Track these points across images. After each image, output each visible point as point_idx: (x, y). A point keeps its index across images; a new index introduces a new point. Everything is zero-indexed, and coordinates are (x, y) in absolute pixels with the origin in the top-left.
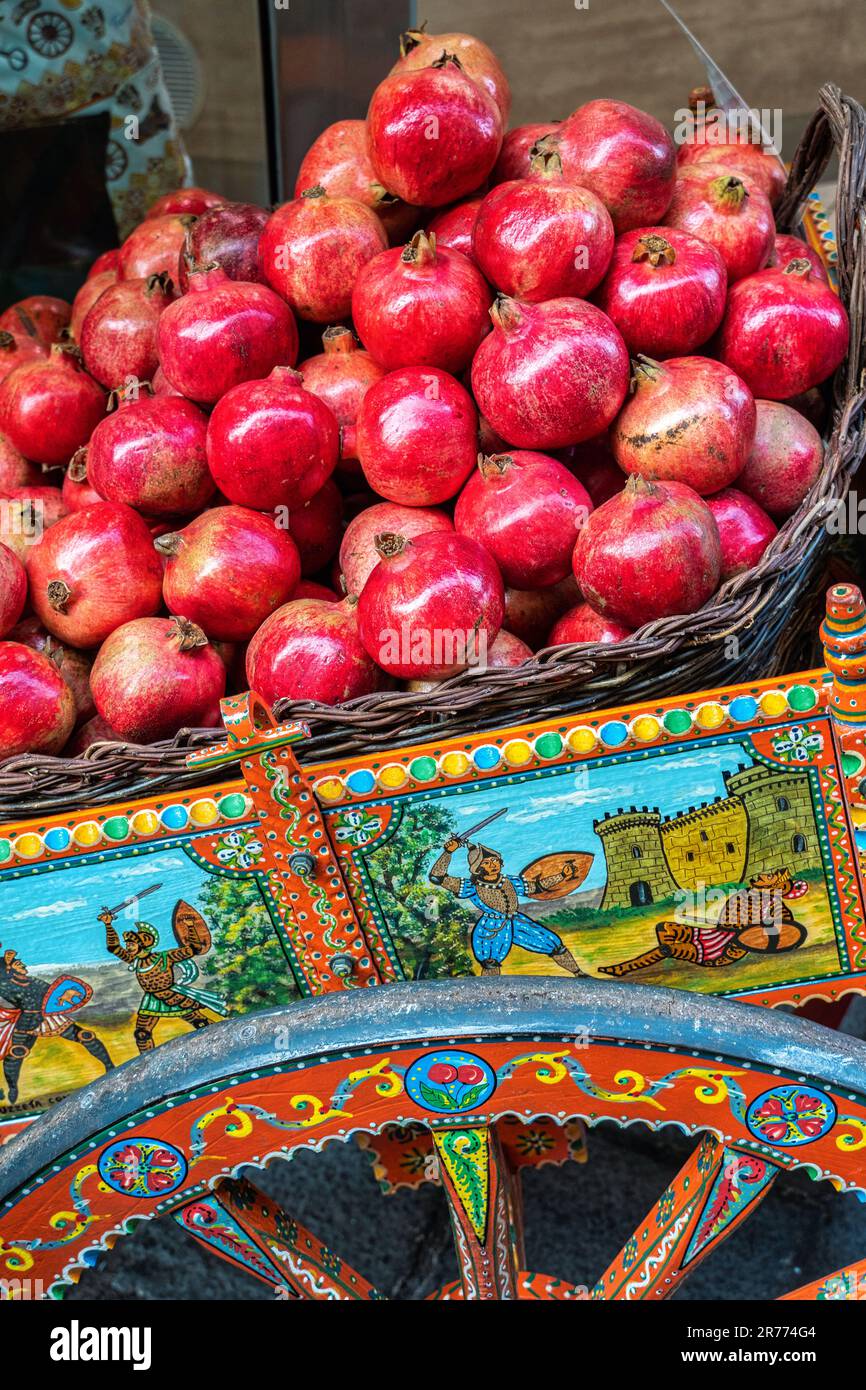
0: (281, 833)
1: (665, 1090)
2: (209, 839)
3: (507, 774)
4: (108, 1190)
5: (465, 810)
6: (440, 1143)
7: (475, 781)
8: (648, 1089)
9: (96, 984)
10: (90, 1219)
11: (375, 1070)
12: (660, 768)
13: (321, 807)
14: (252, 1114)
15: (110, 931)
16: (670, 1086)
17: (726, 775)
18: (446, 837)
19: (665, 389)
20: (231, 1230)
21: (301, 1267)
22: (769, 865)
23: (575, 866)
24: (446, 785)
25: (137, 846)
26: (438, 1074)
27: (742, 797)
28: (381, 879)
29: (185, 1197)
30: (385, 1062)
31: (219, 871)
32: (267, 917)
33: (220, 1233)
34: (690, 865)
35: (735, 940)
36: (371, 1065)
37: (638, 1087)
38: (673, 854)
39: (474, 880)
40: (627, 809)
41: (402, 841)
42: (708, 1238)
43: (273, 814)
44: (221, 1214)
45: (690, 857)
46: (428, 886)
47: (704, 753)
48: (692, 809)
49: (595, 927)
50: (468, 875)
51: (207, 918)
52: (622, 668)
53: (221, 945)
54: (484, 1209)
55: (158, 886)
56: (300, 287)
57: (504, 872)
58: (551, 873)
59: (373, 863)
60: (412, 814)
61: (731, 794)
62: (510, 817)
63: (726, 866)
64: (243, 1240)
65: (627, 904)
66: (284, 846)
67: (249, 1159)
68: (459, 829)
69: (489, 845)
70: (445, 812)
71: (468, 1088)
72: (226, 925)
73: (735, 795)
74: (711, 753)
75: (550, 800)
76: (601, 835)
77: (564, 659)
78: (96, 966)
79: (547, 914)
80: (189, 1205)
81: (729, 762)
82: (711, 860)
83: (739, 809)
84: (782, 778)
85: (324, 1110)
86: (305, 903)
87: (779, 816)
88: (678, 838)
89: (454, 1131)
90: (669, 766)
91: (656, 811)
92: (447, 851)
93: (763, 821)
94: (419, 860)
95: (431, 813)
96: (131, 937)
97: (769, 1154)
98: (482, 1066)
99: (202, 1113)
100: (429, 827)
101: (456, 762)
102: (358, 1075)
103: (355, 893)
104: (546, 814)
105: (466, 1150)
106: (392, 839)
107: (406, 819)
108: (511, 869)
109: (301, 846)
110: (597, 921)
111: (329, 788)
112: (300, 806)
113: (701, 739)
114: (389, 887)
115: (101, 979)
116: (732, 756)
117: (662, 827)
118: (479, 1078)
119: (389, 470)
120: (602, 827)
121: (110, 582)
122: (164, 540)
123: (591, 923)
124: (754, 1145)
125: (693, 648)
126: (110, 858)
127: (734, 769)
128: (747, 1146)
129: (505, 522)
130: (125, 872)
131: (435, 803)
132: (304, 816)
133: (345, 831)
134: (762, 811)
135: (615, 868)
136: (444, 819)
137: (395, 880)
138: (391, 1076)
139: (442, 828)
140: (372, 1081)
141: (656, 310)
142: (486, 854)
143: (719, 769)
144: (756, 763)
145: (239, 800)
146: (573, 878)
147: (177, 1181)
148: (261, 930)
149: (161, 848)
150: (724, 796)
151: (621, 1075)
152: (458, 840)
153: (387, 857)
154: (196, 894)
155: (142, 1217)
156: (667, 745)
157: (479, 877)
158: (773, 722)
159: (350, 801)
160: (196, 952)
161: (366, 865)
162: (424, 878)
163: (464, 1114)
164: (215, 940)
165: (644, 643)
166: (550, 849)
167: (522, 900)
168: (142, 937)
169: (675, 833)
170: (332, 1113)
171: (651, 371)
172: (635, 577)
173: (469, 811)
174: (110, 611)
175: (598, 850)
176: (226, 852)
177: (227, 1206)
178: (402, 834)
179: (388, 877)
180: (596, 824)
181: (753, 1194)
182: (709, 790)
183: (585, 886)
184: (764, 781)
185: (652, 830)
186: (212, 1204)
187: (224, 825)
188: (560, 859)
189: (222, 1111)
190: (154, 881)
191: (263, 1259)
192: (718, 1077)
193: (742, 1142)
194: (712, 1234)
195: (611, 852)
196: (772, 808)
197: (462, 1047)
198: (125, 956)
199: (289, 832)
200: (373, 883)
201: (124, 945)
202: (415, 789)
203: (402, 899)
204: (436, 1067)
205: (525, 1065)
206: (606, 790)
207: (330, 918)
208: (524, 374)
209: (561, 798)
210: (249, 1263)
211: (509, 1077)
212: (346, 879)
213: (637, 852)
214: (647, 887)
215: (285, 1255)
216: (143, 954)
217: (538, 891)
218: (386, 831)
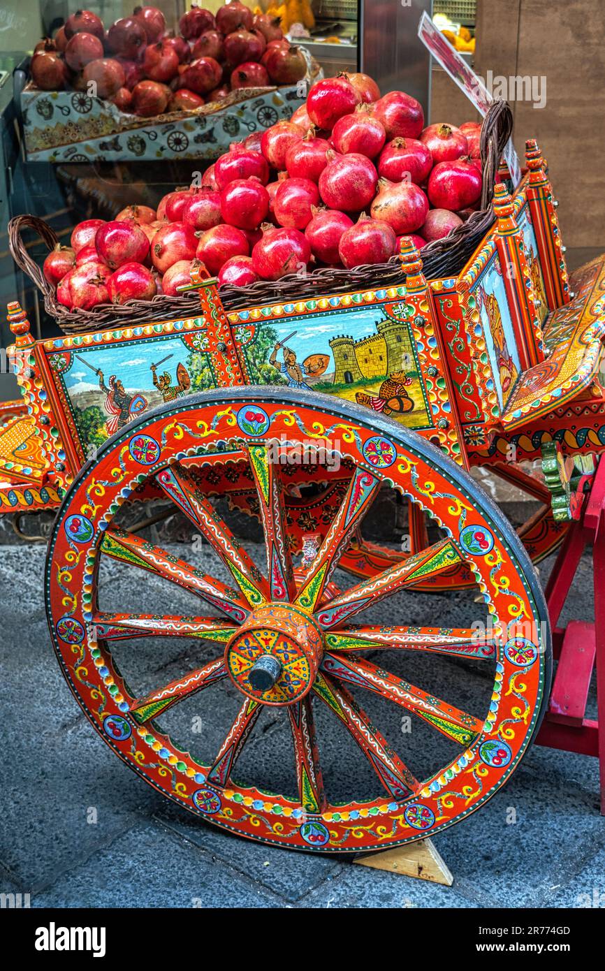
0: (214, 332)
1: (331, 434)
2: (190, 335)
3: (296, 315)
4: (132, 459)
5: (282, 330)
6: (251, 451)
7: (285, 317)
8: (325, 432)
9: (149, 399)
10: (126, 473)
11: (226, 412)
12: (352, 318)
13: (231, 325)
14: (183, 428)
15: (154, 374)
16: (333, 432)
17: (377, 323)
18: (275, 343)
19: (388, 189)
20: (176, 486)
21: (202, 511)
22: (396, 368)
23: (323, 360)
24: (274, 318)
25: (164, 336)
26: (249, 416)
27: (383, 334)
28: (252, 360)
29: (159, 467)
30: (230, 408)
31: (193, 349)
32: (211, 375)
33: (171, 486)
34: (366, 365)
35: (386, 404)
36: (225, 409)
37: (322, 432)
38: (360, 359)
39: (286, 363)
40: (341, 336)
41: (259, 343)
42: (354, 513)
43: (212, 324)
44: (172, 478)
45: (366, 361)
46: (269, 366)
47: (367, 312)
48: (365, 338)
49: (332, 392)
50: (283, 362)
51: (189, 372)
52: (347, 282)
53: (194, 386)
54: (267, 487)
55: (171, 356)
56: (271, 152)
57: (297, 361)
58: (315, 364)
59: (249, 352)
60: (262, 331)
61: (379, 333)
62: (298, 335)
63: (380, 367)
64: (180, 492)
65: (343, 382)
66: (215, 339)
67: (182, 451)
68: (280, 339)
69: (291, 348)
70: (274, 331)
71: (260, 424)
72: (196, 376)
73: (381, 334)
74: (370, 312)
75: (312, 329)
76: (332, 347)
77: (323, 274)
78: (149, 391)
79: (314, 384)
80: (161, 471)
81: (376, 317)
82: (374, 363)
83: (383, 339)
84: (397, 326)
85: (209, 429)
86: (223, 368)
87: (398, 345)
88: (361, 351)
89: (256, 446)
90: (355, 317)
91: (352, 337)
92: (276, 350)
93: (392, 346)
94: (265, 352)
95: (269, 331)
96: (162, 378)
97: (373, 471)
98: (265, 415)
99: (165, 426)
100: (269, 337)
101: (278, 310)
102: (220, 414)
103: (243, 365)
104: (311, 335)
105: (260, 456)
106: (255, 342)
107: (260, 333)
108: (299, 360)
109: (221, 339)
110: (333, 389)
111: (233, 317)
112: (221, 321)
113: (366, 305)
114: (255, 365)
115: (151, 398)
116: (377, 314)
117: (355, 345)
118: (263, 421)
119: (281, 211)
120: (332, 343)
121: (176, 246)
122: (198, 233)
123: (331, 390)
124: (367, 466)
125: (376, 280)
126: (156, 341)
127: (379, 321)
128: (364, 466)
129: (317, 232)
130: (161, 347)
131: (270, 326)
132: (222, 326)
133: (238, 336)
134: (391, 342)
135: (338, 364)
136: (274, 334)
137: (257, 361)
138: (232, 415)
139: (273, 338)
140: (226, 417)
141: (395, 164)
142: (290, 352)
143: (374, 320)
144: (388, 318)
145: (201, 321)
146: (323, 367)
147: (157, 458)
148: (208, 380)
149: (173, 338)
150: (377, 333)
151: (315, 424)
152: (280, 345)
153: (254, 350)
154: (185, 360)
155: (143, 474)
156: (354, 307)
157: (287, 363)
158: (392, 300)
159: (240, 323)
160: (185, 388)
161: (246, 353)
162: (267, 361)
163: (259, 437)
164: (192, 383)
165: (355, 272)
166: (313, 352)
167: (304, 376)
168: (166, 379)
169: (360, 349)
170: (212, 431)
171: (384, 182)
172: (354, 247)
173: (283, 331)
174: (174, 257)
175: (331, 355)
176: (196, 342)
177: (175, 473)
178: (259, 340)
179: (254, 359)
180: (330, 342)
181: (369, 491)
182: (371, 330)
183: (327, 371)
184: (391, 328)
185: (351, 347)
186: (169, 472)
187: (195, 329)
188: (318, 357)
189: (172, 426)
190: (170, 353)
191: (187, 502)
192: (351, 429)
193: (362, 464)
194: (355, 511)
195: (336, 356)
196: (395, 341)
197: (257, 404)
198: (159, 387)
199: (217, 333)
200: (249, 361)
201: (159, 382)
202: (263, 319)
203: (260, 371)
204: (248, 412)
205: (280, 416)
206: (332, 326)
207: (232, 375)
208: (333, 179)
209: (316, 328)
210: (182, 504)
211: (274, 421)
212: (239, 358)
213: (346, 357)
214: (351, 374)
215: (196, 503)
216: (166, 387)
217: (310, 372)
218: (253, 338)
